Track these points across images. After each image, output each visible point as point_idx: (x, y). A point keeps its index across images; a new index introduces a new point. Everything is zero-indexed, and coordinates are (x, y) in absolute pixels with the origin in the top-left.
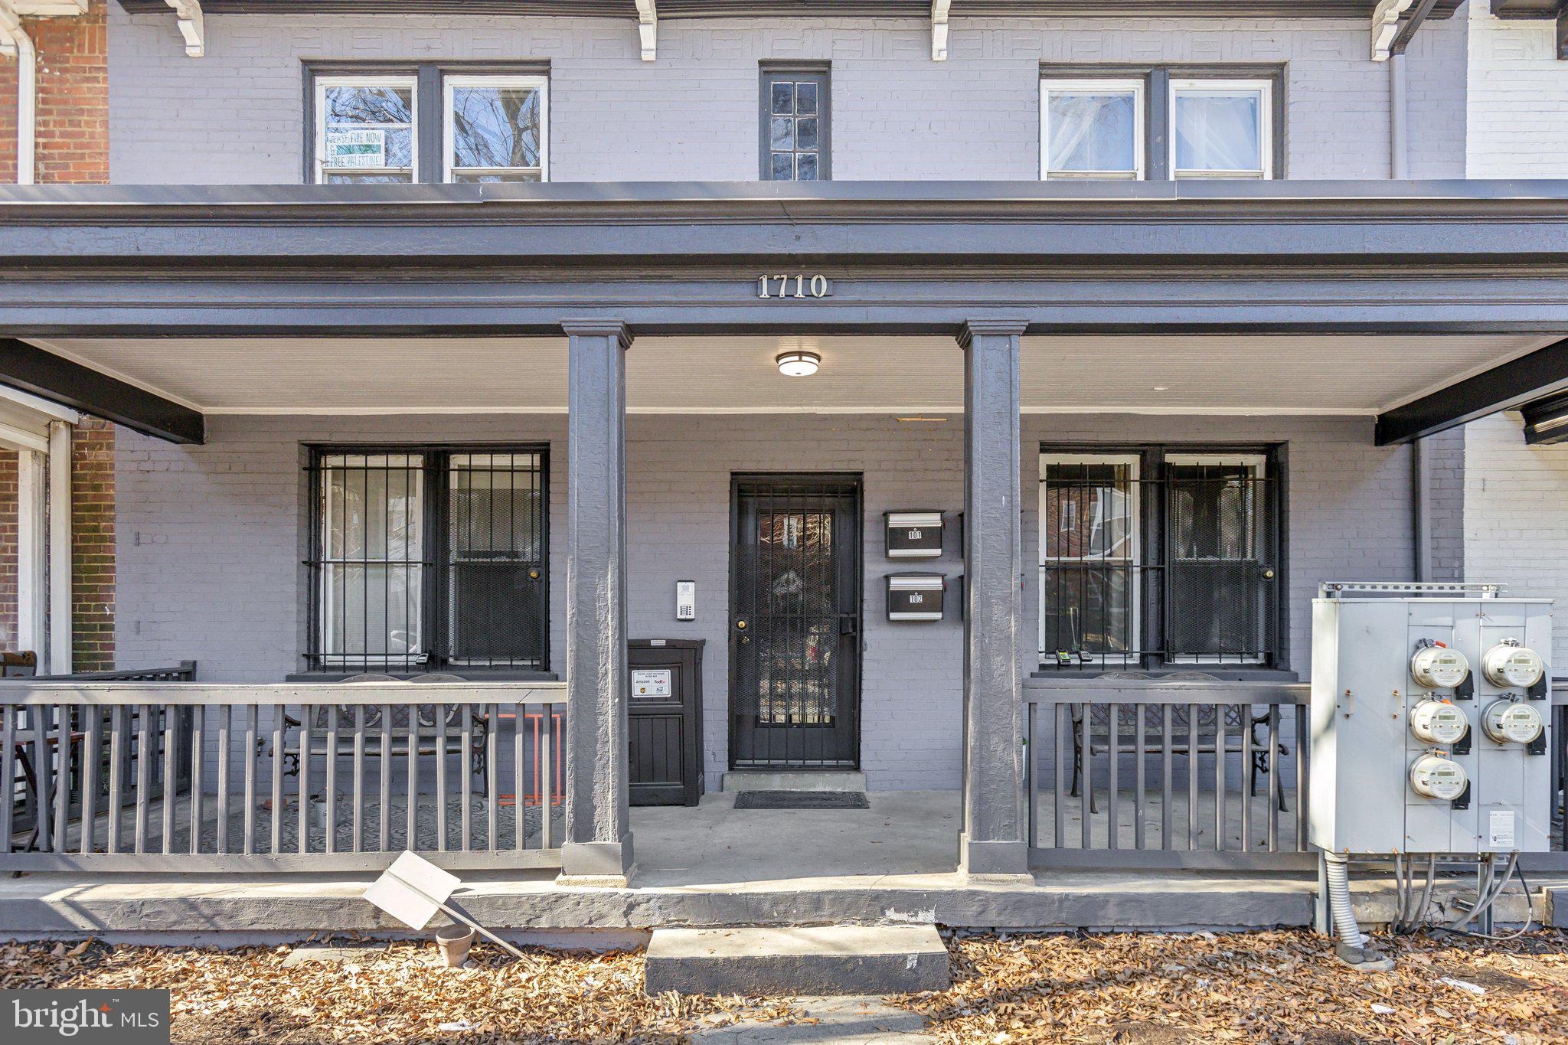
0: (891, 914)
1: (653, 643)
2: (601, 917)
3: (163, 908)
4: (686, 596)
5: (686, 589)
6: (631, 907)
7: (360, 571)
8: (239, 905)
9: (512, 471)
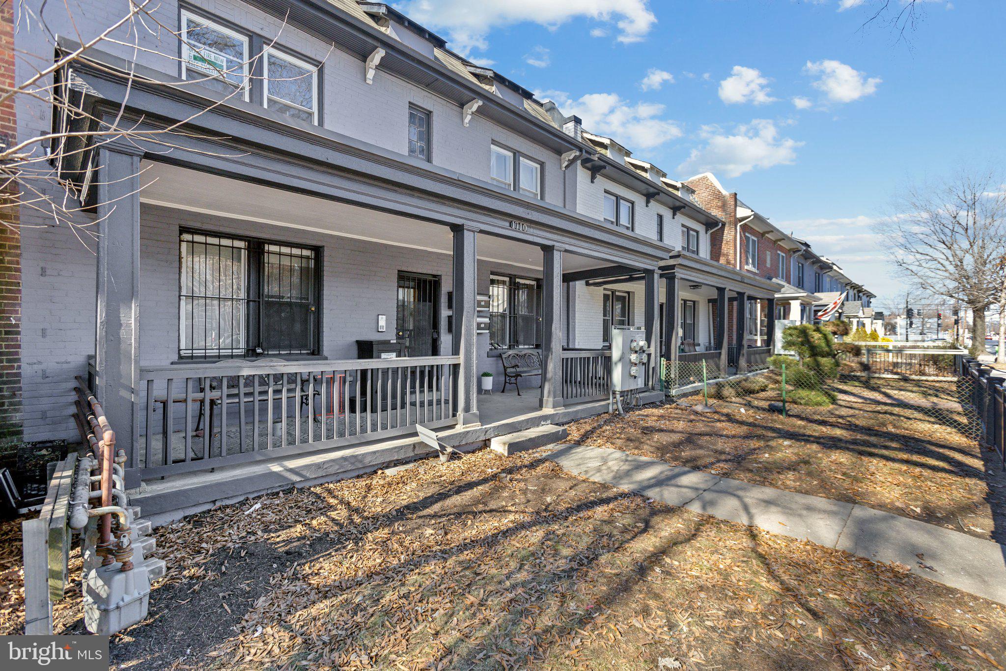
0: (542, 423)
1: (392, 342)
2: (479, 437)
3: (333, 464)
4: (382, 321)
5: (382, 318)
6: (486, 432)
7: (216, 302)
8: (364, 455)
9: (291, 256)
